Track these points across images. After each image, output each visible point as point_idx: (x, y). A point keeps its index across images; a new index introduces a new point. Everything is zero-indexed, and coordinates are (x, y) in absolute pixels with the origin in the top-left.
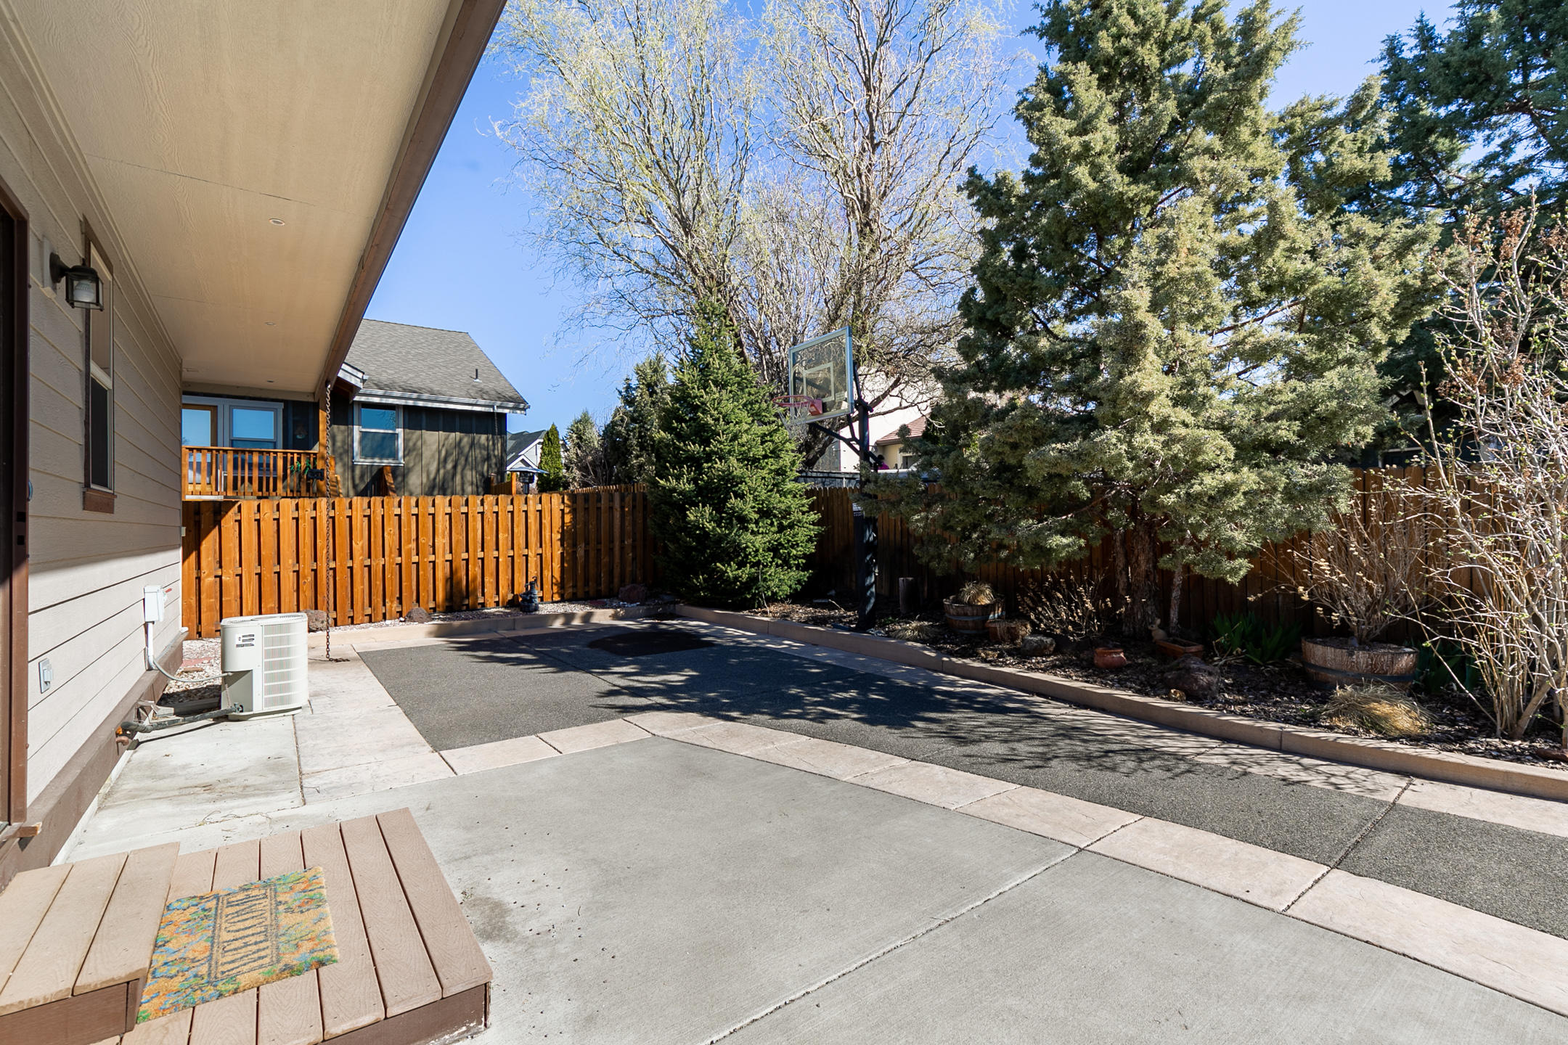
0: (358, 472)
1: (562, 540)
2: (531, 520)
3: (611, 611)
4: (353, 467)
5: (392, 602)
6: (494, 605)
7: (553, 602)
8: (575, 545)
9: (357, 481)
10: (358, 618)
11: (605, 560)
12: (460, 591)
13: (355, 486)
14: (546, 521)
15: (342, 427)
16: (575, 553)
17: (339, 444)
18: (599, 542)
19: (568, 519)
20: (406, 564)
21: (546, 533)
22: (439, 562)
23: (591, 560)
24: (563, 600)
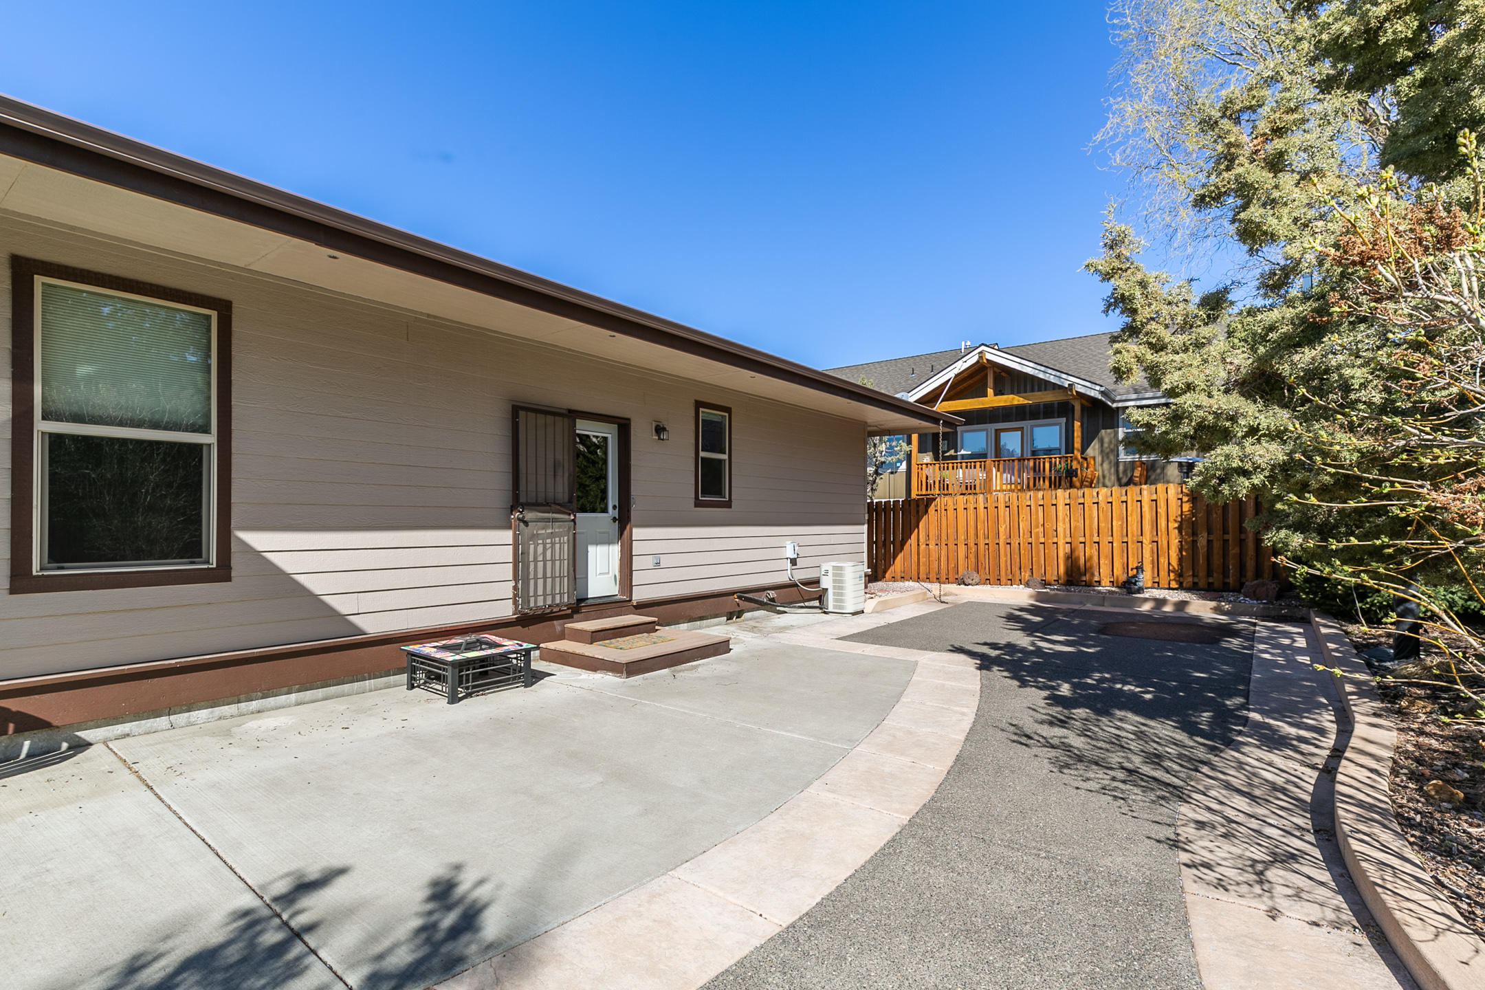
0: (1121, 468)
1: (1180, 529)
2: (1146, 508)
3: (1213, 604)
4: (1117, 463)
5: (1025, 572)
6: (1108, 584)
7: (1169, 589)
8: (1194, 534)
9: (1121, 475)
10: (1003, 580)
11: (1234, 551)
12: (1079, 568)
13: (1119, 479)
14: (1162, 511)
15: (1109, 431)
16: (1194, 542)
17: (1106, 445)
18: (1225, 531)
19: (1186, 507)
20: (1036, 544)
21: (1162, 523)
22: (1061, 543)
23: (1215, 551)
24: (1181, 587)
